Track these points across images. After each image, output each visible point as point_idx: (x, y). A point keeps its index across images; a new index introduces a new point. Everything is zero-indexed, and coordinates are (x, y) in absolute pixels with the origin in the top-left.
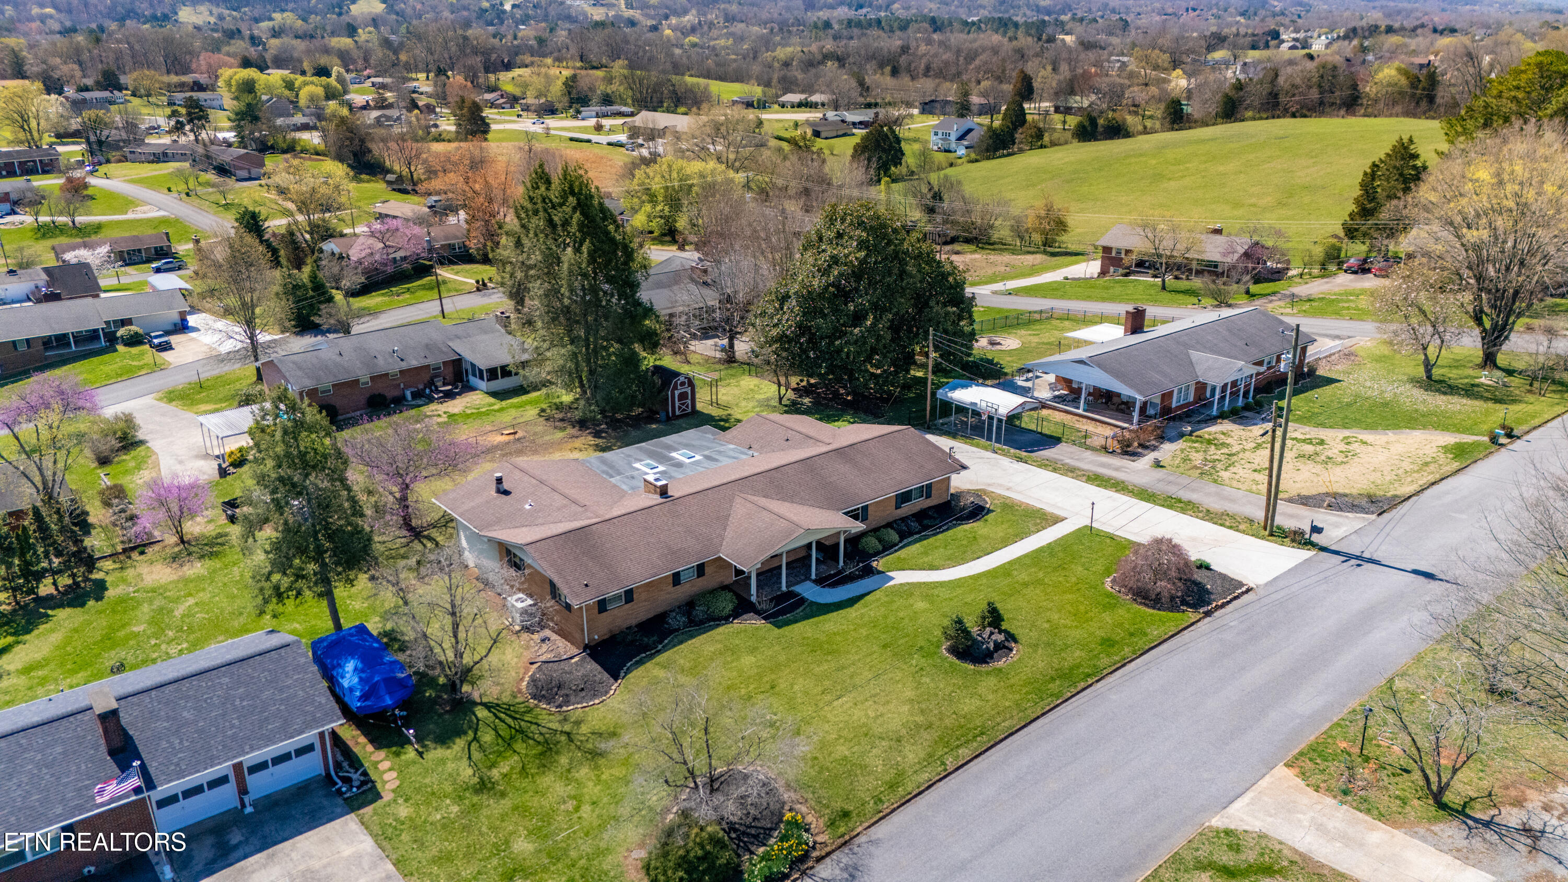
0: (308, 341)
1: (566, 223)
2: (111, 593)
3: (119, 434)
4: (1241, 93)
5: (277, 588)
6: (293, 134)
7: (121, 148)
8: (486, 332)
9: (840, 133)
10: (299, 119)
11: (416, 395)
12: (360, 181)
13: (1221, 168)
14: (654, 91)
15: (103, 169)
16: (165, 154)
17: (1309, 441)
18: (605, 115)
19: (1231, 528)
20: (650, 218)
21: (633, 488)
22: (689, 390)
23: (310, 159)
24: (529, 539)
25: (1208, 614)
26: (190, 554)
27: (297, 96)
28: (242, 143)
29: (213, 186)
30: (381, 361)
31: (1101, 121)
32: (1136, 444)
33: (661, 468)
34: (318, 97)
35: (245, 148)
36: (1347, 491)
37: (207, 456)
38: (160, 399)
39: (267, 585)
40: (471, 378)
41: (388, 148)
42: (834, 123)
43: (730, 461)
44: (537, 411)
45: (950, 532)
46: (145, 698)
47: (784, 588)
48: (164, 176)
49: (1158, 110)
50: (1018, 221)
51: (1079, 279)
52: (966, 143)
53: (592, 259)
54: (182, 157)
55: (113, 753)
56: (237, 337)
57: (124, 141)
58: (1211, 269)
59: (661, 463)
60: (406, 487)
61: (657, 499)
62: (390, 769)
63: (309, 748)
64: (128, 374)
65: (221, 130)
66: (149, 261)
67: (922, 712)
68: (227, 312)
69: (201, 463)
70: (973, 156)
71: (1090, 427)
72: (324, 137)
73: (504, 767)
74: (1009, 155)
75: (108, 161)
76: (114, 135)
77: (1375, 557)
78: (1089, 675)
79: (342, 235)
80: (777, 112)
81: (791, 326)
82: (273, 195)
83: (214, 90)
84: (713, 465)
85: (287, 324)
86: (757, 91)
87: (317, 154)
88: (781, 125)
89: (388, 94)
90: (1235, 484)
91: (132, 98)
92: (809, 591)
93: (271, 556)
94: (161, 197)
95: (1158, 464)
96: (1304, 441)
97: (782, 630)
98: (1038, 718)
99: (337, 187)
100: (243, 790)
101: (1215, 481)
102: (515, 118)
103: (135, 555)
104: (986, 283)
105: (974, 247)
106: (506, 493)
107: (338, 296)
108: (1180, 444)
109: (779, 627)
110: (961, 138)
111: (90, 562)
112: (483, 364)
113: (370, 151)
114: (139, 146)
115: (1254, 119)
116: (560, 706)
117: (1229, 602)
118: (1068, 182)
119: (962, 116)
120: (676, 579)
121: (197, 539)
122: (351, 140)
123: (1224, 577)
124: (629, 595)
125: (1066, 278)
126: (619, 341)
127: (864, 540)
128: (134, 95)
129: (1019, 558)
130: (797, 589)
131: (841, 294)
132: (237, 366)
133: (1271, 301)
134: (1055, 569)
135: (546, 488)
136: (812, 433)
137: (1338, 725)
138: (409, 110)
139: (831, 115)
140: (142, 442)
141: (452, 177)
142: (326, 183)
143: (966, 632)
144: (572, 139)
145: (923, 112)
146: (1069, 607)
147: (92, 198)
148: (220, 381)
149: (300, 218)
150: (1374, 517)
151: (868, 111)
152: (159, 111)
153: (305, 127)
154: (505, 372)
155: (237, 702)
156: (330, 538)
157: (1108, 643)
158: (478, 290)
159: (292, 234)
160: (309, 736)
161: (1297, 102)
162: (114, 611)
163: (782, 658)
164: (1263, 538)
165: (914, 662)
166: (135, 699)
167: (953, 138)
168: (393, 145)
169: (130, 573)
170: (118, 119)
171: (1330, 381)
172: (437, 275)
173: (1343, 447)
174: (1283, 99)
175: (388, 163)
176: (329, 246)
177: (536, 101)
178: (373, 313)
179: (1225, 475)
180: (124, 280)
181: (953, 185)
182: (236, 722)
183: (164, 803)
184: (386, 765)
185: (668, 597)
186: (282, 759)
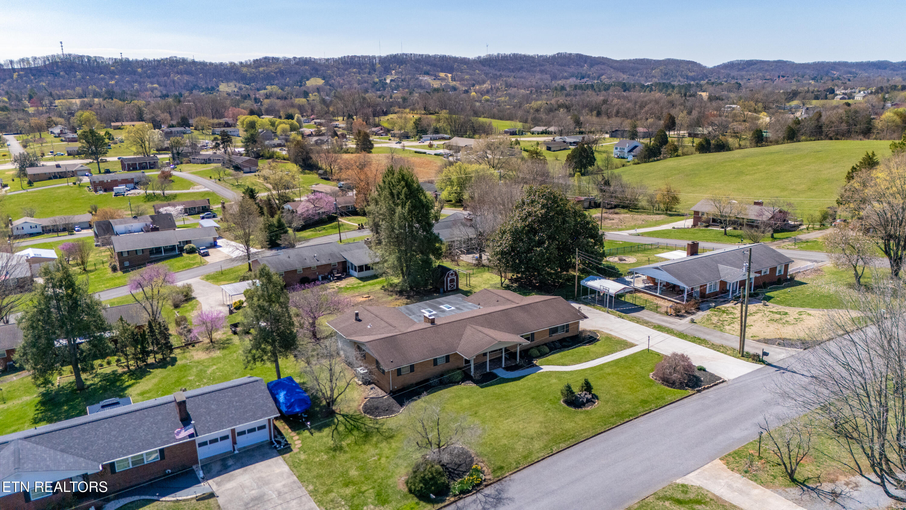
0: (274, 252)
1: (399, 194)
2: (179, 363)
3: (185, 293)
4: (799, 126)
5: (254, 356)
6: (273, 149)
7: (188, 157)
8: (360, 248)
9: (562, 148)
10: (276, 141)
11: (323, 278)
12: (305, 173)
13: (778, 169)
14: (462, 126)
15: (179, 167)
16: (209, 159)
17: (779, 313)
18: (435, 139)
19: (722, 352)
20: (450, 194)
21: (419, 321)
22: (455, 278)
23: (281, 162)
24: (368, 340)
25: (699, 391)
26: (214, 347)
27: (276, 129)
28: (247, 154)
29: (232, 176)
30: (308, 261)
31: (713, 142)
32: (683, 311)
33: (434, 312)
34: (286, 129)
35: (249, 156)
36: (791, 338)
37: (224, 305)
38: (203, 279)
39: (250, 355)
40: (351, 270)
41: (321, 157)
42: (559, 143)
43: (468, 310)
44: (380, 287)
45: (577, 349)
46: (196, 399)
47: (488, 370)
48: (208, 170)
49: (748, 135)
50: (652, 197)
51: (681, 228)
52: (633, 153)
53: (410, 211)
54: (218, 161)
55: (182, 420)
56: (241, 249)
57: (190, 153)
58: (752, 224)
59: (434, 310)
60: (315, 318)
61: (429, 325)
62: (298, 440)
63: (263, 427)
64: (188, 267)
65: (237, 147)
66: (199, 213)
67: (546, 427)
68: (236, 238)
69: (222, 308)
70: (636, 161)
71: (660, 302)
72: (289, 151)
73: (348, 441)
74: (658, 160)
75: (182, 163)
76: (186, 150)
77: (794, 369)
78: (631, 415)
79: (294, 201)
80: (529, 137)
81: (507, 247)
82: (261, 181)
83: (235, 126)
84: (459, 312)
85: (265, 243)
86: (518, 125)
87: (284, 159)
88: (530, 144)
89: (323, 128)
90: (731, 332)
91: (194, 131)
92: (501, 373)
93: (252, 342)
94: (207, 181)
95: (693, 321)
96: (776, 313)
97: (483, 389)
98: (602, 433)
99: (293, 176)
100: (234, 442)
101: (721, 330)
102: (388, 141)
103: (190, 347)
104: (627, 229)
105: (626, 211)
106: (360, 320)
107: (290, 231)
108: (708, 312)
109: (482, 387)
110: (630, 151)
111: (171, 348)
112: (357, 263)
113: (311, 158)
114: (196, 155)
115: (806, 140)
116: (376, 416)
117: (713, 386)
118: (687, 176)
119: (633, 139)
120: (435, 361)
121: (217, 341)
122: (302, 152)
123: (712, 375)
124: (412, 368)
125: (674, 228)
126: (422, 253)
127: (531, 350)
128: (196, 129)
129: (609, 362)
130: (495, 371)
131: (532, 230)
132: (240, 263)
133: (784, 242)
134: (626, 368)
135: (378, 319)
136: (510, 298)
137: (752, 443)
138: (333, 137)
139: (558, 138)
140: (194, 298)
141: (350, 172)
142: (287, 174)
143: (572, 393)
144: (416, 152)
145: (611, 136)
146: (628, 385)
147: (173, 181)
148: (231, 271)
149: (274, 192)
150: (802, 350)
151: (578, 136)
152: (208, 137)
153: (279, 145)
154: (367, 268)
155: (235, 403)
156: (278, 335)
157: (644, 402)
158: (359, 229)
159: (269, 200)
160: (263, 421)
161: (834, 131)
162: (181, 371)
163: (482, 401)
164: (738, 358)
165: (546, 406)
166: (192, 399)
167: (626, 150)
168: (323, 155)
169: (187, 355)
170: (188, 141)
171: (801, 283)
172: (339, 221)
173: (797, 316)
174: (825, 129)
175: (320, 165)
176: (287, 206)
177: (399, 132)
178: (306, 239)
179: (727, 328)
180: (187, 223)
181: (618, 178)
182: (234, 412)
183: (201, 445)
184: (296, 438)
185: (431, 371)
186: (252, 431)
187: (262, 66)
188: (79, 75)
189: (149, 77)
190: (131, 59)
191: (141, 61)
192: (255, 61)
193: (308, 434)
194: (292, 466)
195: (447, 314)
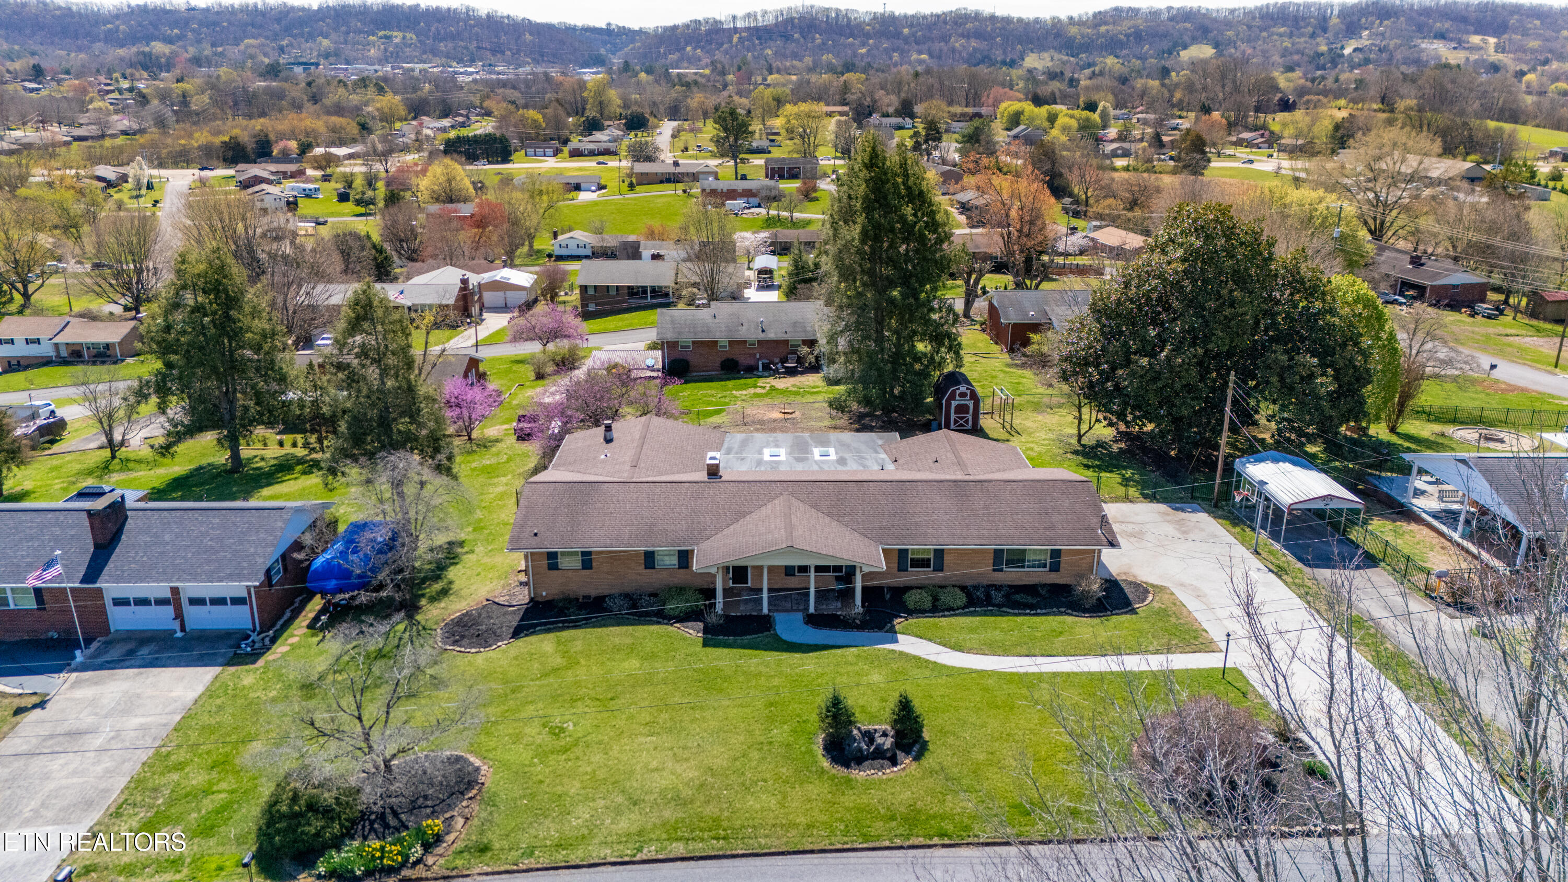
11: (766, 367)
22: (971, 404)
27: (1053, 127)
47: (765, 610)
55: (96, 547)
59: (789, 453)
62: (292, 644)
63: (241, 601)
67: (702, 785)
71: (1448, 559)
89: (1148, 131)
92: (787, 623)
95: (1480, 630)
100: (181, 616)
116: (450, 643)
120: (649, 558)
121: (481, 439)
124: (587, 560)
127: (912, 594)
128: (922, 123)
130: (778, 617)
160: (237, 588)
163: (661, 676)
177: (1294, 142)
183: (116, 602)
184: (294, 640)
185: (639, 578)
186: (218, 601)
187: (1106, 24)
188: (818, 39)
189: (917, 43)
192: (1097, 15)
193: (316, 640)
194: (210, 693)
195: (799, 467)
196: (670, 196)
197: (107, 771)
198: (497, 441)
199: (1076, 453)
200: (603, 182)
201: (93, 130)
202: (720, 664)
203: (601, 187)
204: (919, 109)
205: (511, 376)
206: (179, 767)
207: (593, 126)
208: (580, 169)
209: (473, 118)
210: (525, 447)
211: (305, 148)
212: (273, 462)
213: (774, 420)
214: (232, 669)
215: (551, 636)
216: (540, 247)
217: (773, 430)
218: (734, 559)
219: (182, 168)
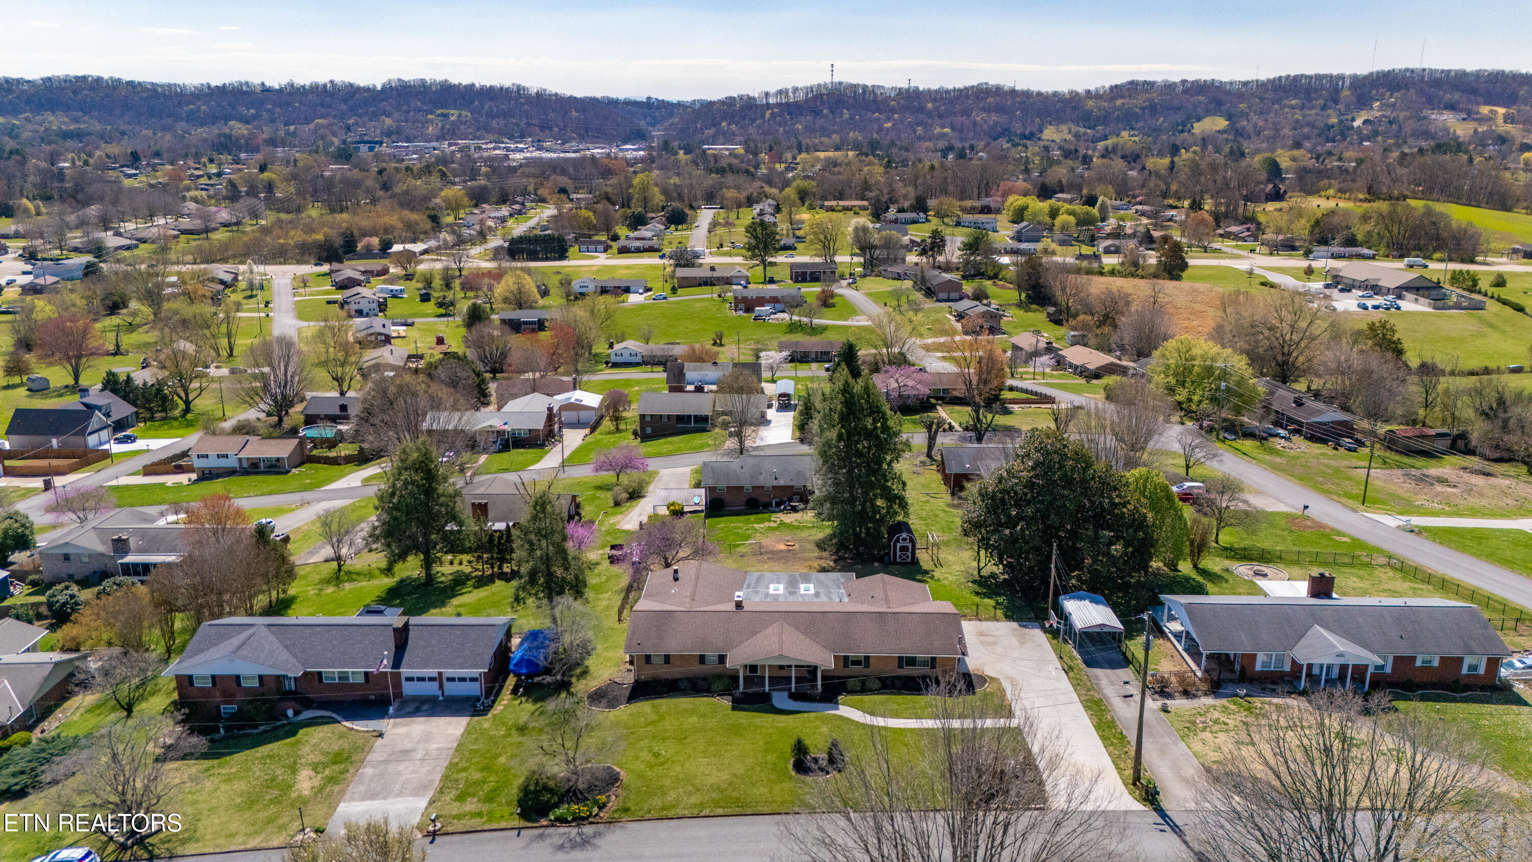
3: (631, 489)
7: (883, 265)
11: (777, 505)
15: (860, 281)
18: (1332, 257)
19: (1119, 769)
22: (910, 545)
23: (1002, 287)
24: (641, 609)
27: (1053, 222)
30: (762, 477)
32: (1181, 689)
33: (780, 592)
37: (650, 514)
47: (767, 690)
54: (914, 277)
55: (397, 648)
62: (504, 705)
67: (731, 782)
71: (1170, 663)
75: (869, 275)
83: (999, 213)
87: (1011, 282)
89: (1146, 222)
91: (932, 219)
92: (779, 698)
94: (877, 310)
95: (1164, 708)
98: (783, 814)
100: (442, 687)
102: (1248, 253)
105: (1524, 471)
108: (1220, 701)
116: (593, 705)
120: (702, 659)
123: (1039, 794)
124: (667, 659)
127: (851, 680)
128: (936, 215)
130: (774, 694)
135: (693, 584)
140: (640, 498)
147: (833, 305)
163: (710, 726)
164: (1126, 784)
171: (1513, 702)
183: (408, 679)
184: (505, 702)
185: (696, 669)
186: (462, 680)
187: (1122, 97)
188: (846, 114)
189: (940, 117)
190: (921, 89)
191: (936, 91)
192: (1114, 88)
193: (517, 702)
194: (468, 731)
195: (791, 599)
196: (708, 300)
197: (428, 771)
198: (597, 564)
199: (974, 582)
200: (649, 286)
201: (197, 224)
202: (742, 721)
203: (648, 290)
204: (931, 203)
205: (596, 502)
206: (465, 770)
207: (637, 222)
208: (628, 267)
209: (528, 205)
210: (616, 569)
211: (386, 246)
212: (450, 577)
213: (781, 551)
214: (476, 718)
215: (649, 703)
216: (598, 351)
217: (780, 559)
218: (750, 661)
219: (280, 263)
